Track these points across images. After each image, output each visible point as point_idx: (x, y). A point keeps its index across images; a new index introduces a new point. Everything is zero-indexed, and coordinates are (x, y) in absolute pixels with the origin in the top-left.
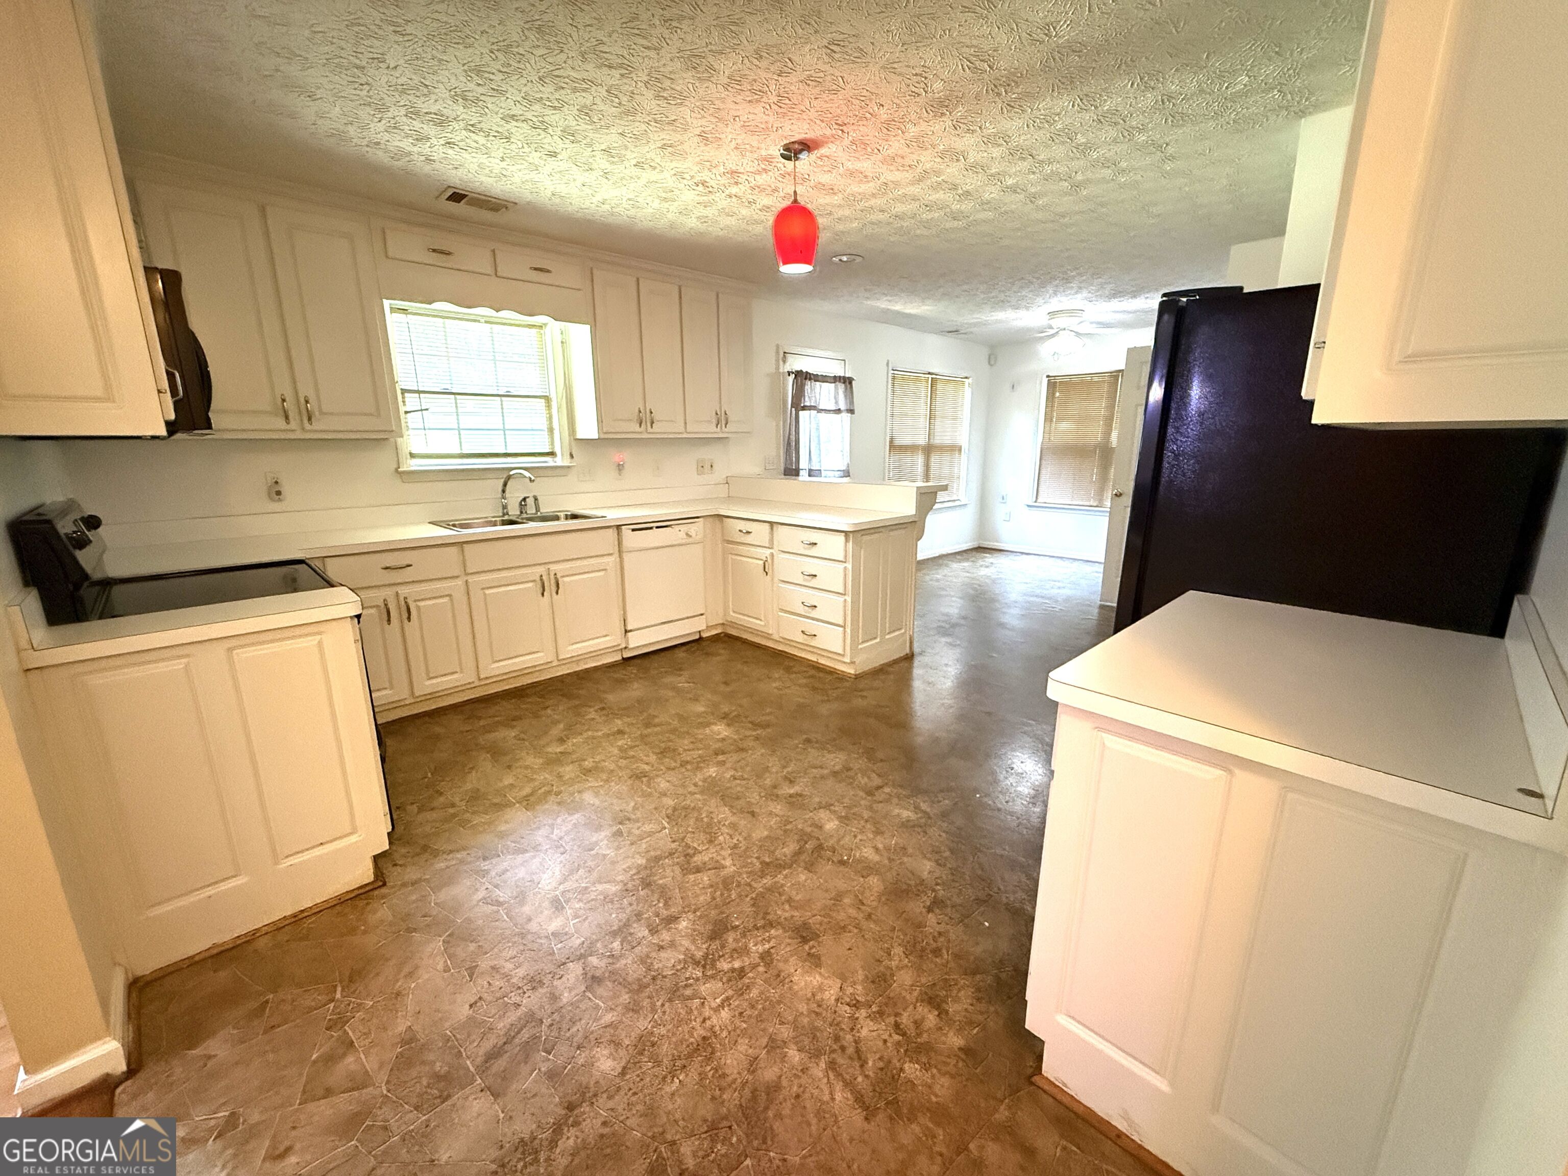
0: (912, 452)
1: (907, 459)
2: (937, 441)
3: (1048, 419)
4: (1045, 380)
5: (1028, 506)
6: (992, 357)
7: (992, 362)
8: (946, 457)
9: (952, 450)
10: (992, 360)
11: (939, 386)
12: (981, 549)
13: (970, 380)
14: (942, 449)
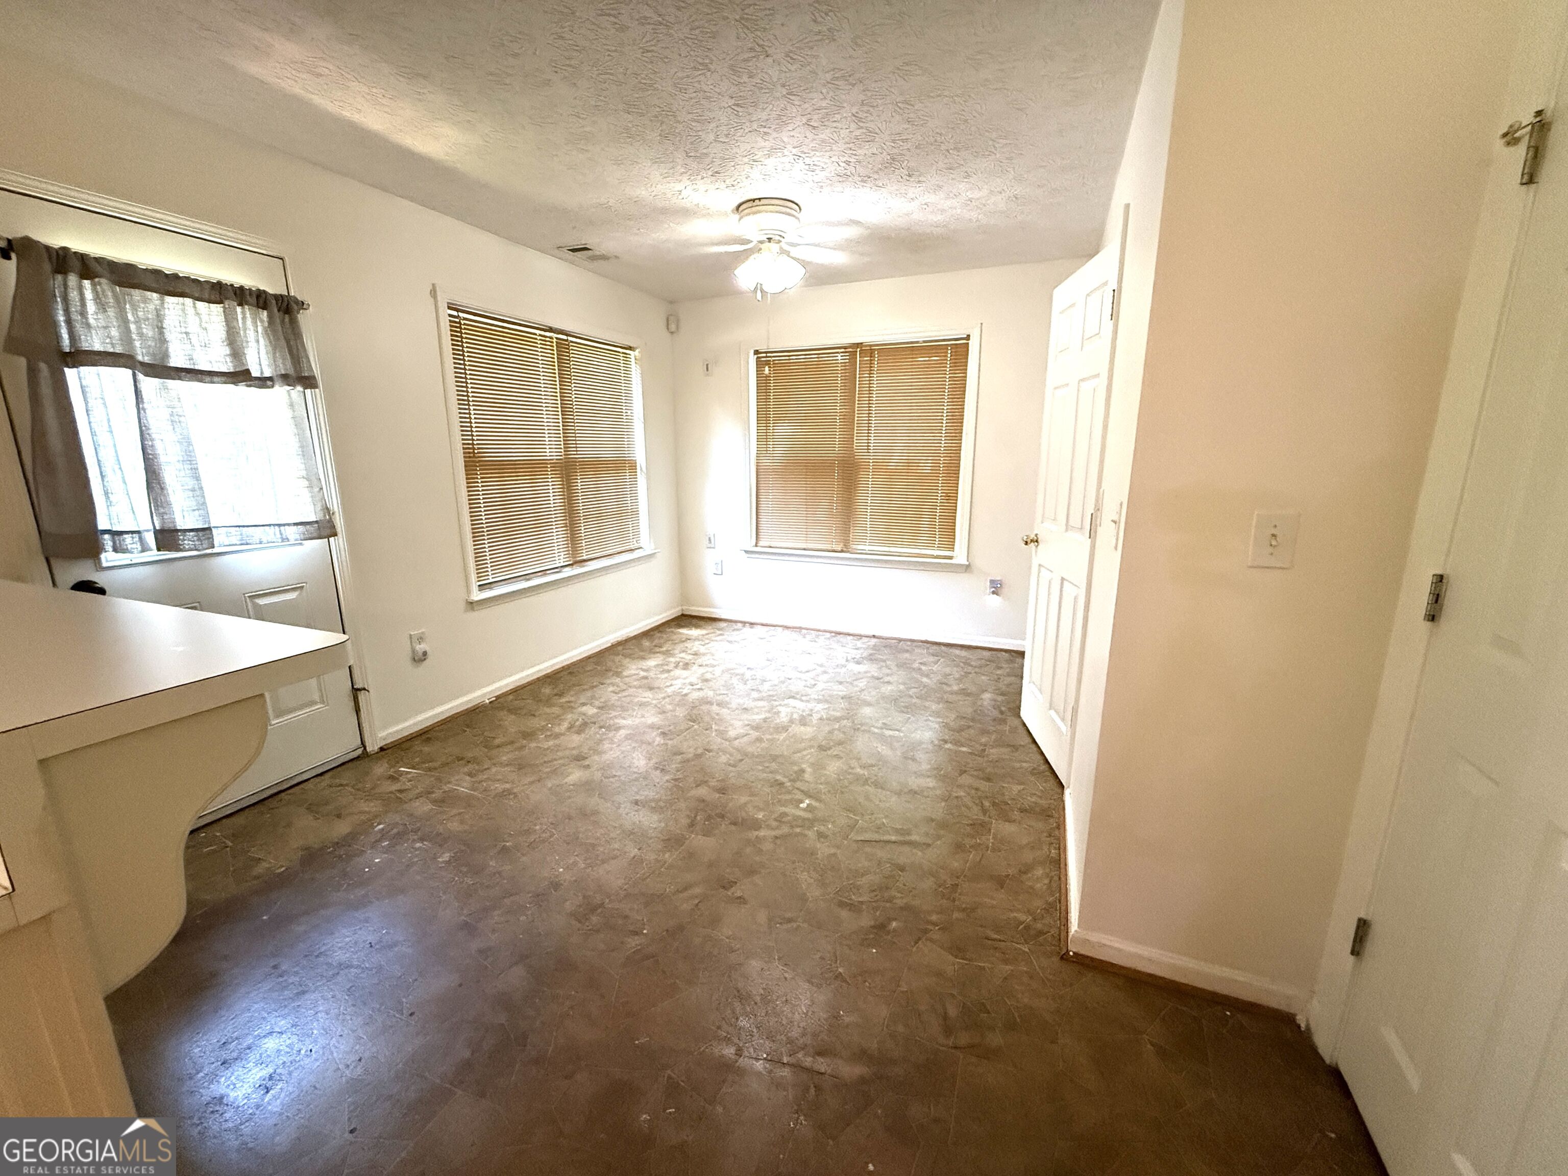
0: (533, 473)
1: (520, 486)
2: (586, 449)
3: (763, 417)
4: (753, 359)
5: (746, 552)
6: (671, 318)
7: (673, 327)
8: (608, 481)
9: (617, 469)
10: (672, 324)
11: (576, 356)
12: (685, 619)
13: (637, 353)
14: (597, 466)
